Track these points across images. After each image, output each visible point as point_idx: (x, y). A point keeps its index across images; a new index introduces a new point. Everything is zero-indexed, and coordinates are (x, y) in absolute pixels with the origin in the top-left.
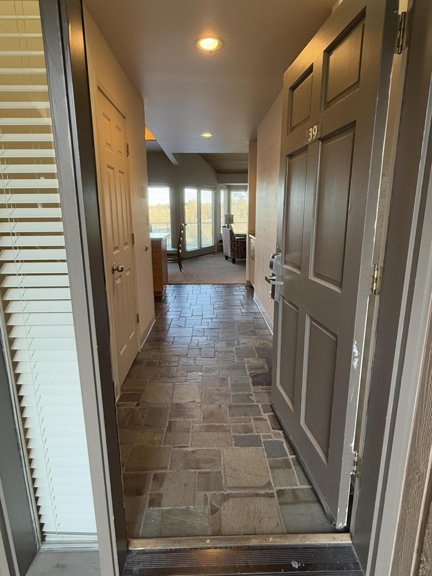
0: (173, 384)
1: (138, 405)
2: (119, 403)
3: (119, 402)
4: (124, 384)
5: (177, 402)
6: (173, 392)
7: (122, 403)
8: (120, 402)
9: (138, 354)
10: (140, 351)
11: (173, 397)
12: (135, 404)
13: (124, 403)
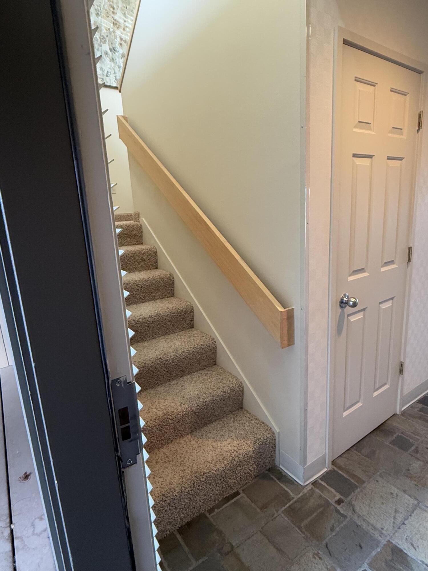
0: (416, 502)
1: (339, 502)
2: (320, 481)
3: (320, 479)
4: (344, 455)
5: (400, 543)
6: (405, 519)
7: (323, 483)
8: (322, 480)
9: (394, 415)
10: (398, 412)
11: (399, 528)
12: (338, 496)
13: (325, 485)
